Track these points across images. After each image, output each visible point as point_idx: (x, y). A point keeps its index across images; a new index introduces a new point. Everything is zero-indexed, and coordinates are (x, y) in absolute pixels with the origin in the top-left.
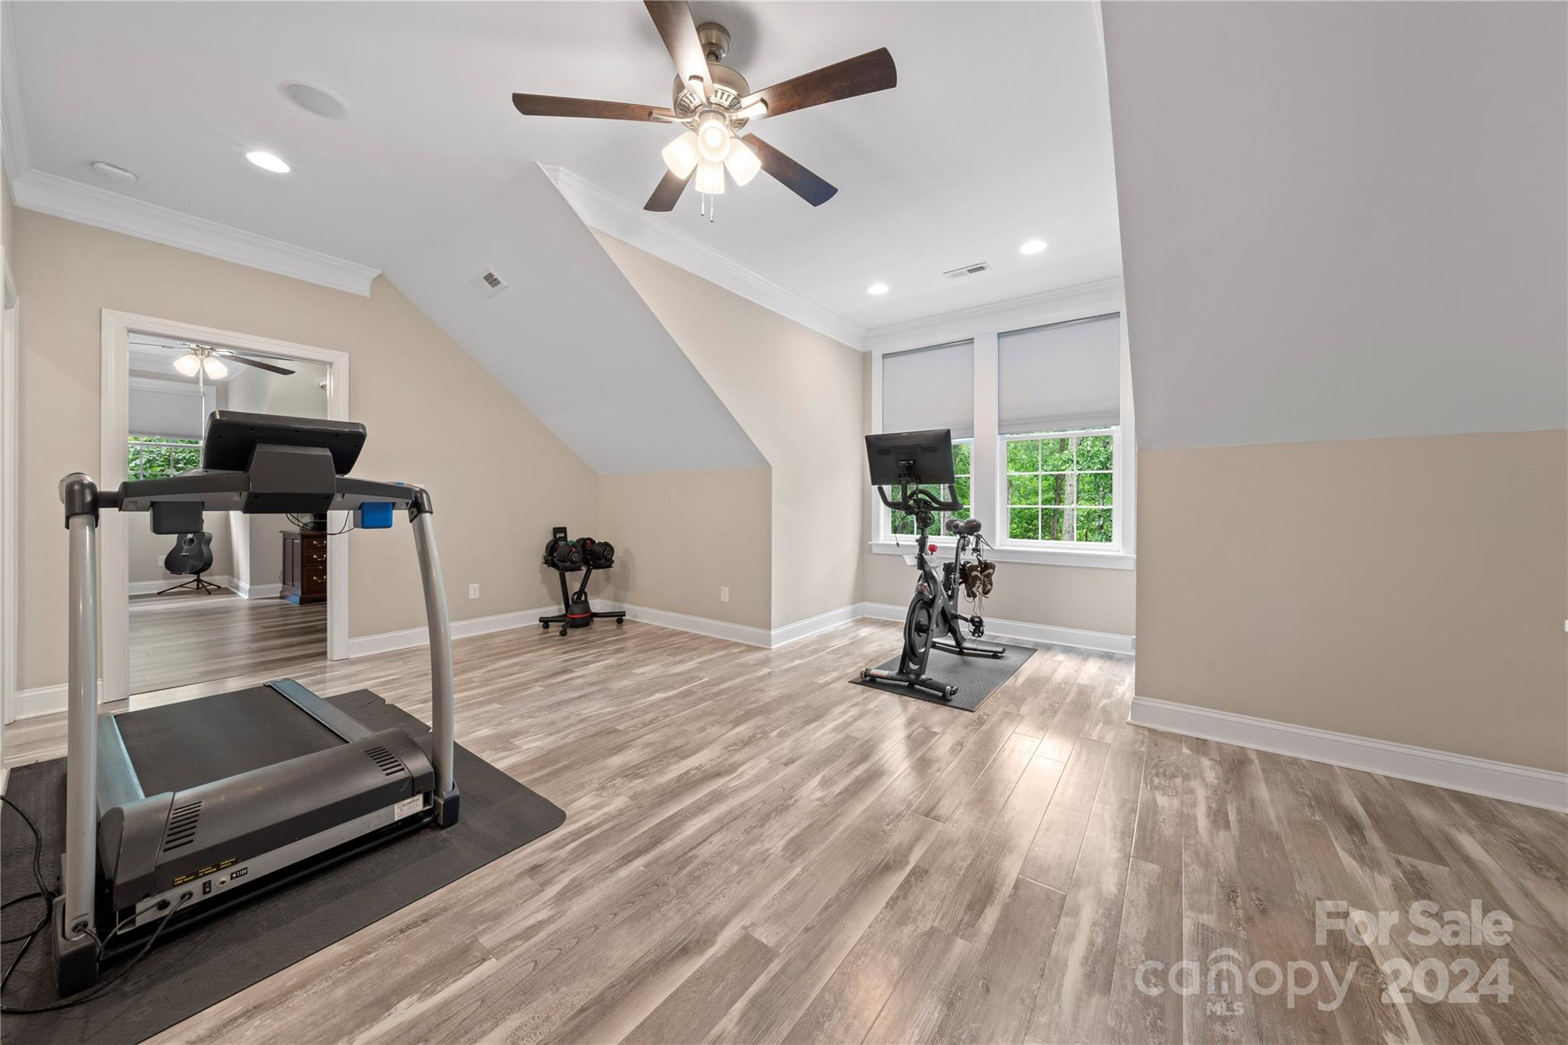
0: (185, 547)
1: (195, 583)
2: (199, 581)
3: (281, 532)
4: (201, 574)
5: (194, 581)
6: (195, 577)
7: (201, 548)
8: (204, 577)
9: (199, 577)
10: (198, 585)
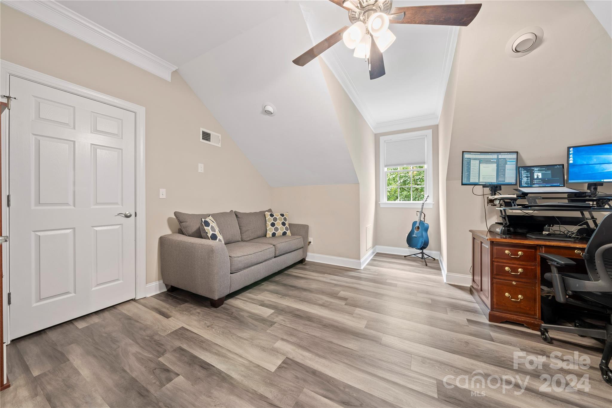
0: (415, 231)
1: (421, 254)
2: (422, 253)
3: (470, 231)
4: (424, 250)
5: (420, 253)
6: (421, 251)
7: (422, 233)
8: (425, 251)
9: (423, 251)
10: (423, 256)
